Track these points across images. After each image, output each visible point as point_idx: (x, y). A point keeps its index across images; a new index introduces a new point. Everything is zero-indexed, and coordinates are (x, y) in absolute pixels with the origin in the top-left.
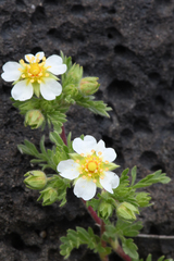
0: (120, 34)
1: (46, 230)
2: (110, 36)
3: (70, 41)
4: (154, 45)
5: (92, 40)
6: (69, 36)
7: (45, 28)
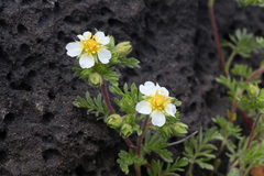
0: (110, 11)
1: (96, 159)
2: (103, 14)
3: (79, 23)
4: (133, 14)
5: (93, 19)
6: (78, 19)
7: (61, 17)
